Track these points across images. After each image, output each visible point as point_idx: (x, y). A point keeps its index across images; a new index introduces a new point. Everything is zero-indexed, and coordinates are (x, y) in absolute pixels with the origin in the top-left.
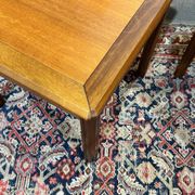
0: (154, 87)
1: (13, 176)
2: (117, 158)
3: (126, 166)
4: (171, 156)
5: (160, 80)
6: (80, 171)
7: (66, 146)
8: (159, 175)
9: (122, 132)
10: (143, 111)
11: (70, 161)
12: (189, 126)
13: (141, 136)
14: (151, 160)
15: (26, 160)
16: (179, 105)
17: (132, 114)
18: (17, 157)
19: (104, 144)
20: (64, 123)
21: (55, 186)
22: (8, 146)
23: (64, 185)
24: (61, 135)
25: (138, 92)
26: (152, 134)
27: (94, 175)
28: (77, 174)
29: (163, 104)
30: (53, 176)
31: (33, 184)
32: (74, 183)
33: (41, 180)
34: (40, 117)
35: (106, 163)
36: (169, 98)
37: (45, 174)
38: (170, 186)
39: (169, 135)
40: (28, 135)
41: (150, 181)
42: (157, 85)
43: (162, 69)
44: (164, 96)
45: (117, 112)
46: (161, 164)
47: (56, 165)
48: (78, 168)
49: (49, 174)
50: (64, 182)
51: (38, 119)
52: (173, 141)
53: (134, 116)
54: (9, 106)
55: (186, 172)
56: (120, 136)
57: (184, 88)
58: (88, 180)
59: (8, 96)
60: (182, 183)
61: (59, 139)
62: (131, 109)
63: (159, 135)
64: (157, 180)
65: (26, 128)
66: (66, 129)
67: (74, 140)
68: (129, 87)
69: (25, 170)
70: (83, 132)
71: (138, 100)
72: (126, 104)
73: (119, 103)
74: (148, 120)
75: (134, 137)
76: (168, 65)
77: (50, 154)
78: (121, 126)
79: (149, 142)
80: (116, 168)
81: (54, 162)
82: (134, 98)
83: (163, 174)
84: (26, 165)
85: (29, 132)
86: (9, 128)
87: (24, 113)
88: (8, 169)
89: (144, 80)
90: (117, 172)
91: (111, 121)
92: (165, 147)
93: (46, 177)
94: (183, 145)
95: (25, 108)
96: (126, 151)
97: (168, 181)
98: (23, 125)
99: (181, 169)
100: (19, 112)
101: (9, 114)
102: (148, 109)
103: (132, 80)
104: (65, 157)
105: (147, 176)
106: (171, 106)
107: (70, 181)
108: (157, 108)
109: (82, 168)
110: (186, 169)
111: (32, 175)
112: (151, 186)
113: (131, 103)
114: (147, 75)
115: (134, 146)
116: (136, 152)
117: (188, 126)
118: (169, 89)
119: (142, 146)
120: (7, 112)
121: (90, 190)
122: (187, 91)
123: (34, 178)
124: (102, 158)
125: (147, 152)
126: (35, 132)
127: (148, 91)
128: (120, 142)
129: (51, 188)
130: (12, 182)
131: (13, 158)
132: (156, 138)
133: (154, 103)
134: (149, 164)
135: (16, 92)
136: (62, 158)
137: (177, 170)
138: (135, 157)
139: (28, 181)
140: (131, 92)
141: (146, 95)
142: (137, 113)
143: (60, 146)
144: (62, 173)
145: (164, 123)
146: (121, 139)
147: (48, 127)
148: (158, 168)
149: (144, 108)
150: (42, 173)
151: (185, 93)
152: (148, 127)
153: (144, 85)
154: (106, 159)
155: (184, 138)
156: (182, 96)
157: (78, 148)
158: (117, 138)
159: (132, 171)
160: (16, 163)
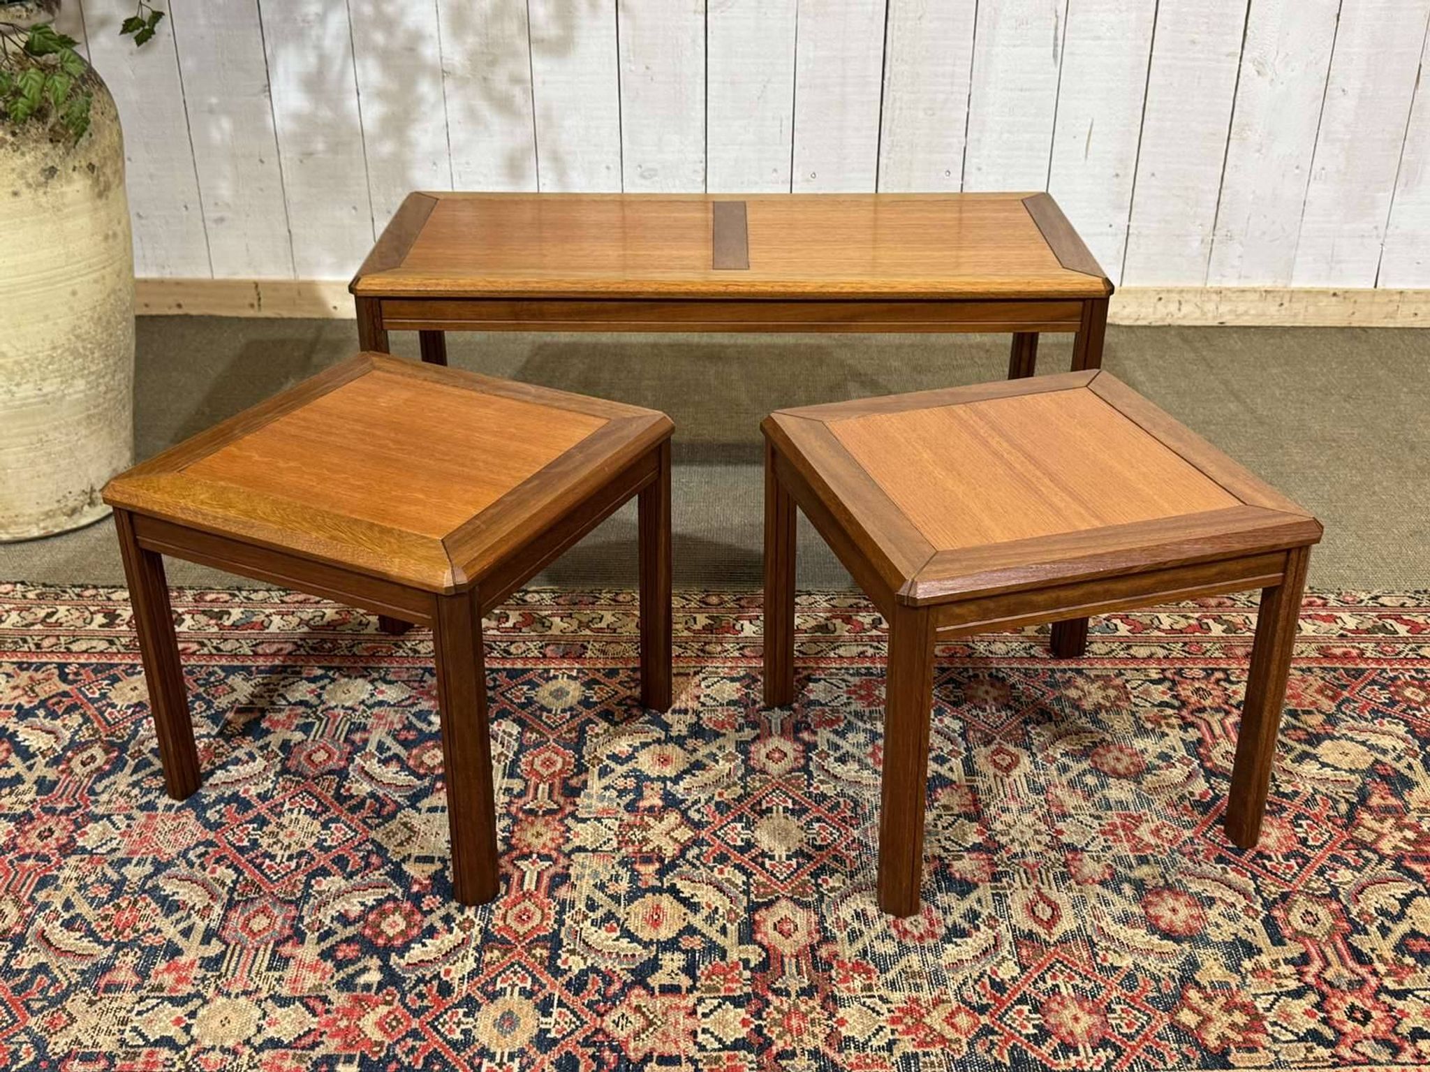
0: (697, 731)
1: (215, 948)
2: (563, 892)
3: (592, 906)
4: (740, 878)
5: (721, 715)
6: (439, 925)
7: (398, 875)
8: (697, 921)
9: (584, 834)
10: (658, 785)
11: (407, 906)
12: (805, 810)
13: (645, 840)
14: (674, 891)
15: (263, 910)
16: (774, 768)
17: (622, 793)
18: (230, 905)
19: (523, 864)
20: (393, 825)
21: (352, 962)
22: (204, 885)
23: (385, 959)
24: (380, 849)
25: (645, 745)
26: (685, 834)
27: (485, 932)
28: (431, 932)
29: (724, 766)
30: (348, 941)
31: (279, 962)
32: (416, 952)
33: (309, 951)
34: (314, 815)
35: (527, 903)
36: (746, 753)
37: (322, 938)
38: (729, 942)
39: (736, 833)
40: (273, 858)
41: (665, 933)
42: (707, 724)
43: (731, 691)
44: (731, 748)
45: (572, 792)
46: (706, 896)
47: (362, 917)
48: (435, 920)
49: (338, 938)
50: (384, 953)
51: (305, 820)
52: (749, 845)
53: (631, 796)
54: (209, 794)
55: (784, 909)
56: (577, 842)
57: (793, 730)
58: (464, 942)
59: (212, 773)
60: (768, 934)
61: (374, 859)
62: (621, 783)
63: (703, 834)
64: (690, 930)
65: (265, 842)
66: (400, 837)
67: (429, 860)
68: (619, 735)
69: (253, 934)
70: (455, 841)
71: (646, 762)
72: (604, 772)
73: (581, 769)
74: (671, 802)
75: (624, 842)
76: (749, 680)
77: (339, 895)
78: (584, 821)
79: (670, 850)
80: (561, 912)
81: (355, 910)
82: (630, 757)
83: (710, 919)
84: (259, 923)
85: (276, 850)
86: (209, 843)
87: (262, 808)
88: (197, 936)
89: (668, 717)
90: (561, 923)
91: (550, 812)
92: (722, 859)
93: (325, 945)
94: (780, 851)
95: (263, 797)
96: (596, 874)
97: (723, 931)
98: (257, 835)
99: (769, 904)
100: (245, 805)
101: (211, 815)
102: (676, 780)
103: (629, 718)
104: (391, 898)
105: (656, 924)
106: (750, 770)
107: (403, 950)
108: (702, 777)
109: (448, 919)
110: (784, 902)
111: (278, 943)
112: (671, 945)
113: (620, 769)
114: (677, 705)
115: (623, 863)
116: (625, 875)
117: (798, 812)
118: (748, 733)
119: (647, 860)
120: (205, 808)
121: (470, 964)
122: (805, 736)
123: (287, 950)
124: (513, 894)
125: (661, 873)
126: (295, 849)
127: (680, 741)
128: (579, 857)
129: (340, 965)
130: (212, 963)
131: (218, 910)
132: (697, 842)
133: (698, 766)
134: (666, 901)
135: (237, 761)
136: (380, 903)
137: (753, 908)
138: (624, 886)
139: (264, 959)
140: (622, 746)
141: (671, 750)
142: (639, 792)
143: (376, 876)
144: (381, 933)
145: (722, 807)
146: (580, 849)
147: (337, 835)
148: (694, 907)
149: (663, 779)
150: (311, 937)
151: (797, 740)
152: (673, 818)
153: (666, 727)
154: (528, 895)
155: (783, 834)
156: (788, 747)
157: (437, 878)
158: (567, 848)
159: (610, 916)
160: (225, 918)
